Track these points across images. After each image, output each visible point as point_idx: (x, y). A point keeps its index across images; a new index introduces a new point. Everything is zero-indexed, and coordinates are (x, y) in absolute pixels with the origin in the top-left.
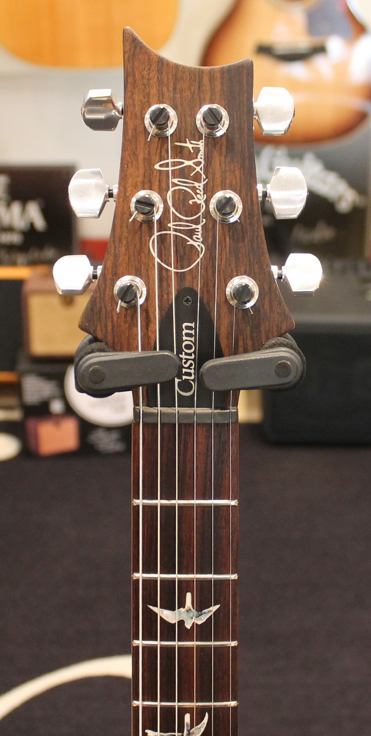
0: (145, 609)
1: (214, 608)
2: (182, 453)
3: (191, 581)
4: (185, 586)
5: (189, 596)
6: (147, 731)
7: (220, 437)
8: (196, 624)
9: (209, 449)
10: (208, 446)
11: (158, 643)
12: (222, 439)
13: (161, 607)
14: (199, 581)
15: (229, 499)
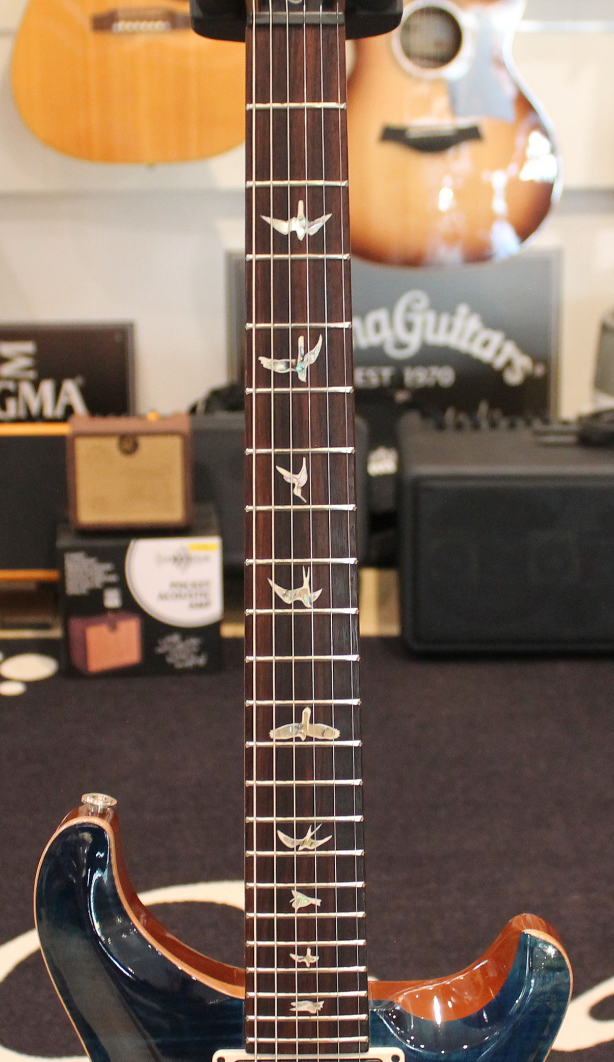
0: (258, 220)
1: (326, 218)
2: (292, 55)
3: (301, 188)
4: (297, 192)
5: (301, 203)
6: (260, 358)
7: (328, 41)
8: (309, 235)
9: (317, 51)
10: (317, 48)
11: (270, 256)
12: (330, 42)
13: (274, 217)
14: (311, 188)
15: (337, 102)
